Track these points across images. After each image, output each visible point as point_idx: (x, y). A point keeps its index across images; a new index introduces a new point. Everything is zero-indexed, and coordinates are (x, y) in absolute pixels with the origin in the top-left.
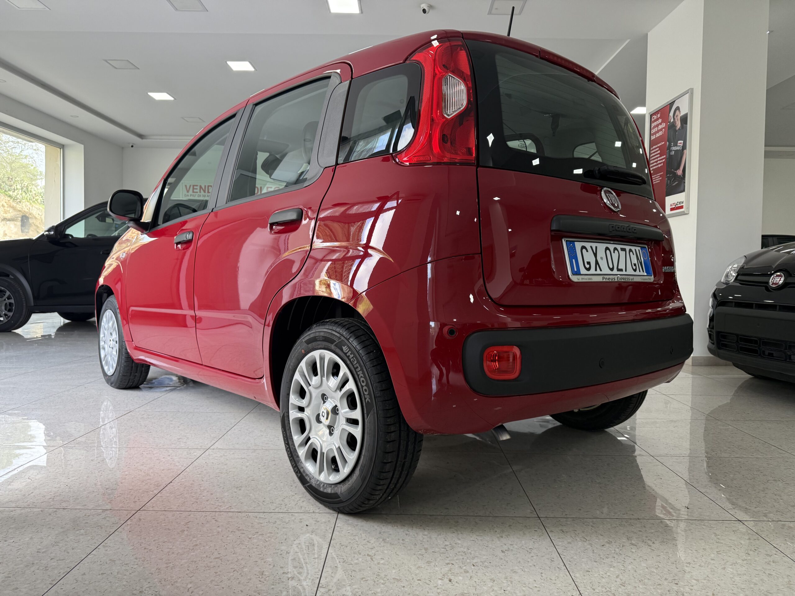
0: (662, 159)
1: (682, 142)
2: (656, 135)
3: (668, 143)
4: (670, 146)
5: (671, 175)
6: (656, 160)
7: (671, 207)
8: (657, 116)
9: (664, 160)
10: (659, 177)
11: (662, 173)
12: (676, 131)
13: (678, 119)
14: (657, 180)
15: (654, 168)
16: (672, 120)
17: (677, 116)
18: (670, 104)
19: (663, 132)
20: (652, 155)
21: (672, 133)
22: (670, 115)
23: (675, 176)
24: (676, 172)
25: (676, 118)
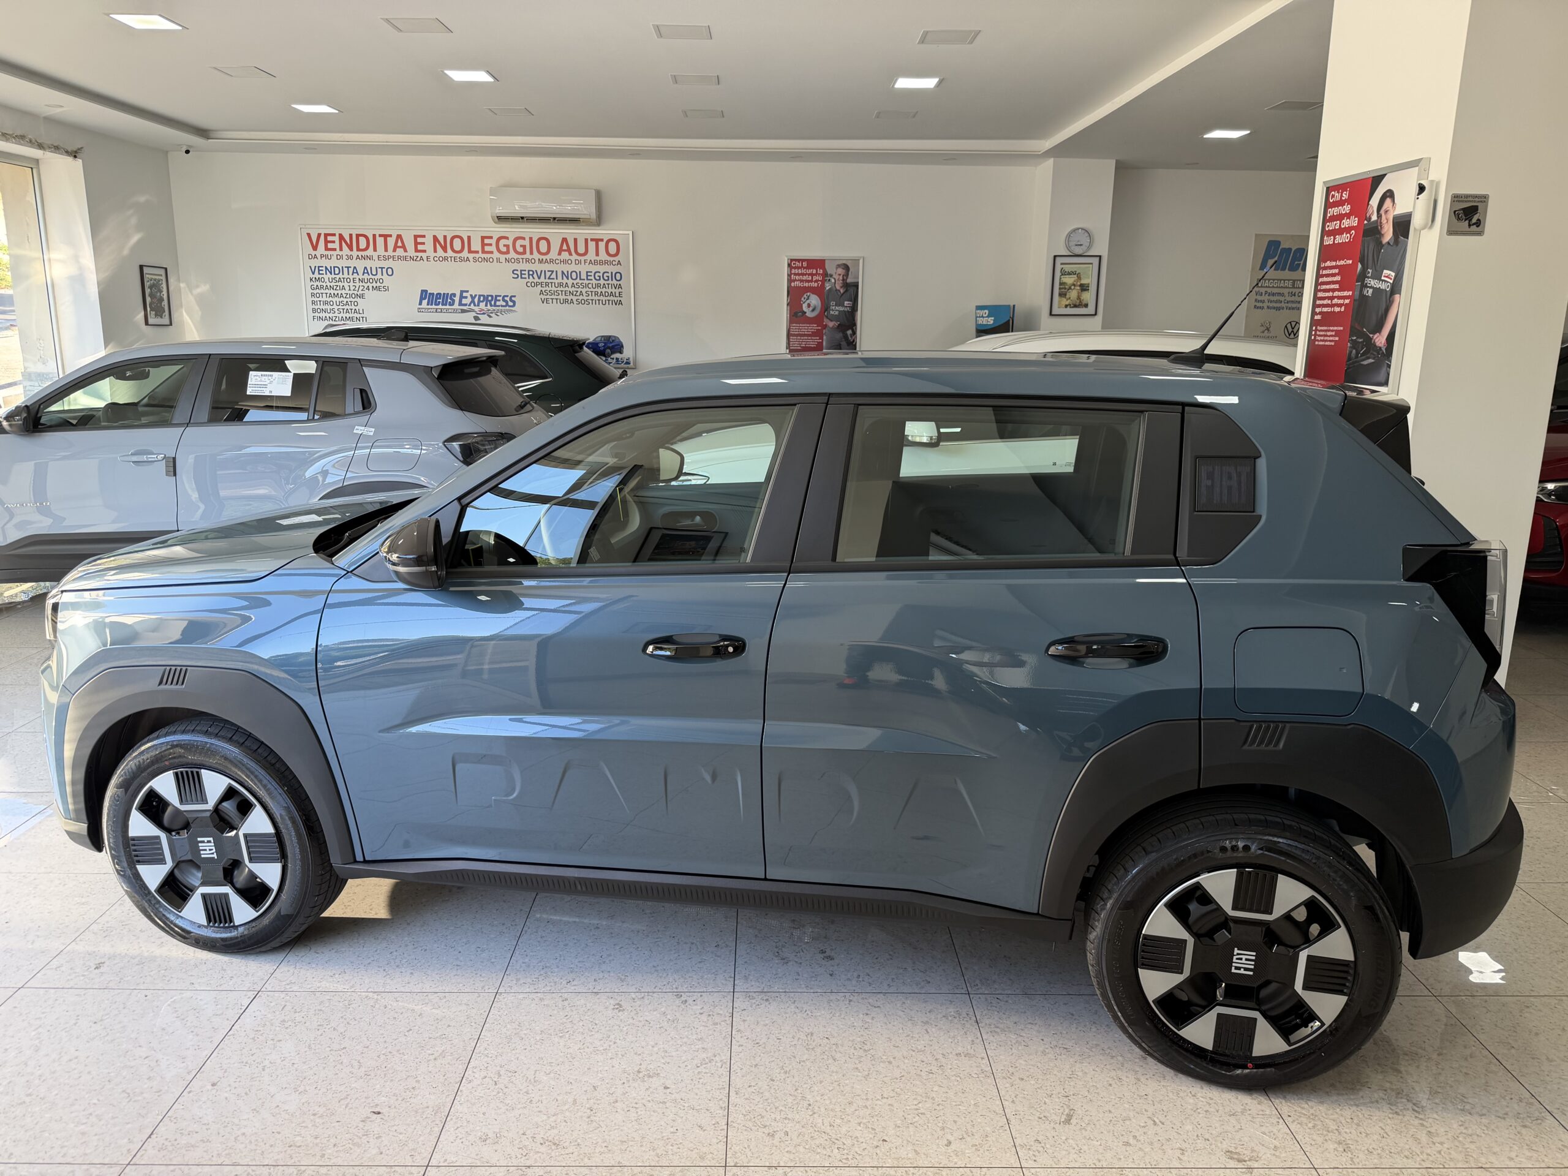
0: (1343, 297)
1: (1393, 274)
2: (1334, 239)
6: (1330, 294)
8: (1342, 196)
10: (1333, 333)
12: (1379, 244)
13: (1387, 220)
14: (1328, 338)
15: (1325, 310)
16: (1374, 218)
17: (1386, 212)
18: (1373, 177)
19: (1351, 235)
20: (1321, 280)
21: (1371, 246)
22: (1370, 203)
23: (1370, 345)
24: (1371, 335)
25: (1383, 215)
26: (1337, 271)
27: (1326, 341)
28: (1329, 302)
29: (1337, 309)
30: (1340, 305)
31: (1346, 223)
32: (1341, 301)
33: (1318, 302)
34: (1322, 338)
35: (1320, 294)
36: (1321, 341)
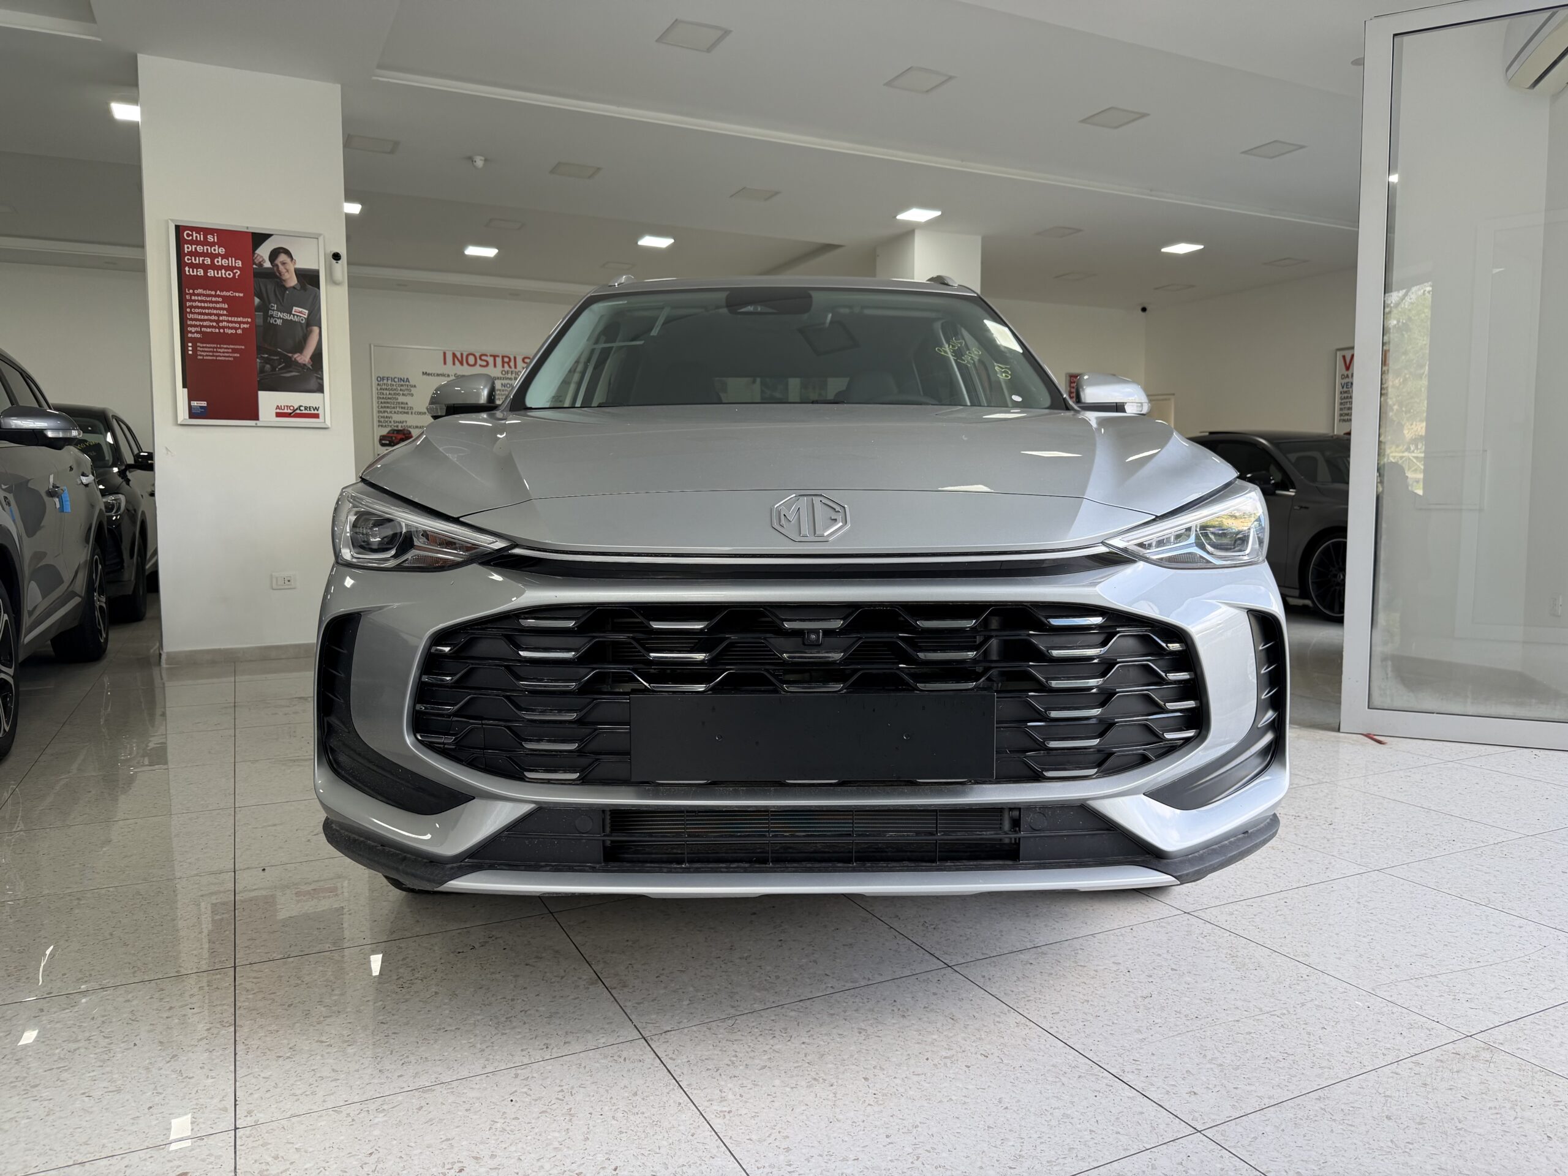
0: (240, 323)
1: (307, 312)
2: (206, 272)
3: (257, 300)
4: (264, 308)
5: (275, 358)
6: (216, 318)
7: (278, 411)
8: (205, 238)
9: (245, 326)
10: (230, 350)
11: (243, 347)
12: (286, 289)
13: (288, 271)
14: (221, 354)
15: (209, 330)
16: (267, 264)
17: (284, 264)
18: (252, 233)
19: (234, 274)
20: (188, 304)
21: (271, 287)
22: (258, 252)
23: (290, 364)
24: (290, 355)
25: (280, 265)
26: (220, 299)
27: (220, 356)
28: (214, 324)
29: (230, 331)
30: (236, 329)
31: (219, 261)
32: (237, 325)
33: (189, 322)
34: (211, 354)
35: (191, 316)
36: (207, 356)
